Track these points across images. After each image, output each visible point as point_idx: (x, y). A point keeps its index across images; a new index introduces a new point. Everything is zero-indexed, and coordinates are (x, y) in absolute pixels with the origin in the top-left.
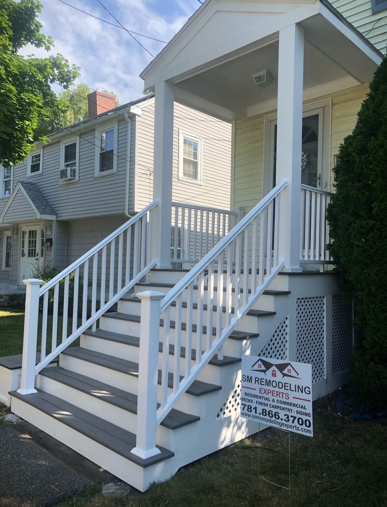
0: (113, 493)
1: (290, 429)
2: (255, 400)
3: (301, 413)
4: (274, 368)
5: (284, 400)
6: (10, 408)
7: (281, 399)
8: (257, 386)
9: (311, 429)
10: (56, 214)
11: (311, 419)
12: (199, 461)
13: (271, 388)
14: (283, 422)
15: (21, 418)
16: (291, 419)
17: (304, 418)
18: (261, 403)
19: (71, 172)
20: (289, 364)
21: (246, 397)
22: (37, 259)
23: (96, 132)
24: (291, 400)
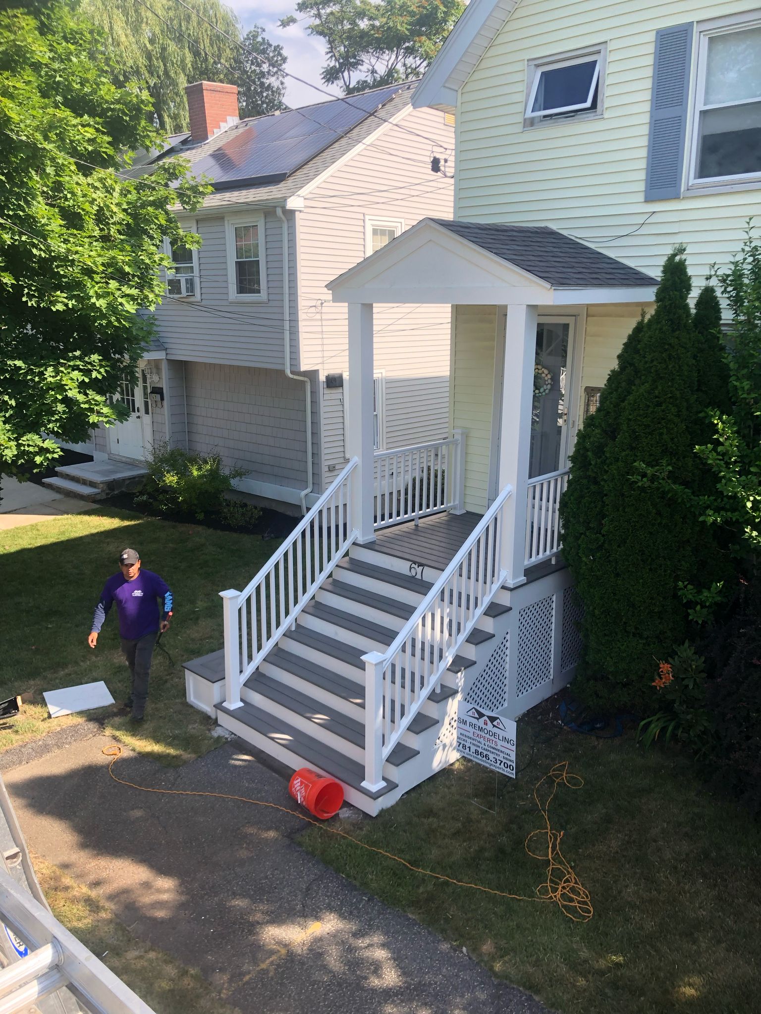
0: (349, 817)
1: (497, 770)
2: (469, 740)
3: (507, 759)
4: (485, 718)
5: (493, 745)
6: (217, 719)
7: (491, 744)
8: (472, 730)
9: (514, 772)
10: (166, 349)
11: (514, 765)
12: (419, 786)
13: (483, 734)
14: (492, 763)
15: (233, 733)
16: (499, 762)
17: (509, 763)
18: (474, 745)
19: (187, 283)
20: (498, 718)
21: (461, 737)
22: (138, 417)
23: (226, 222)
24: (499, 747)
